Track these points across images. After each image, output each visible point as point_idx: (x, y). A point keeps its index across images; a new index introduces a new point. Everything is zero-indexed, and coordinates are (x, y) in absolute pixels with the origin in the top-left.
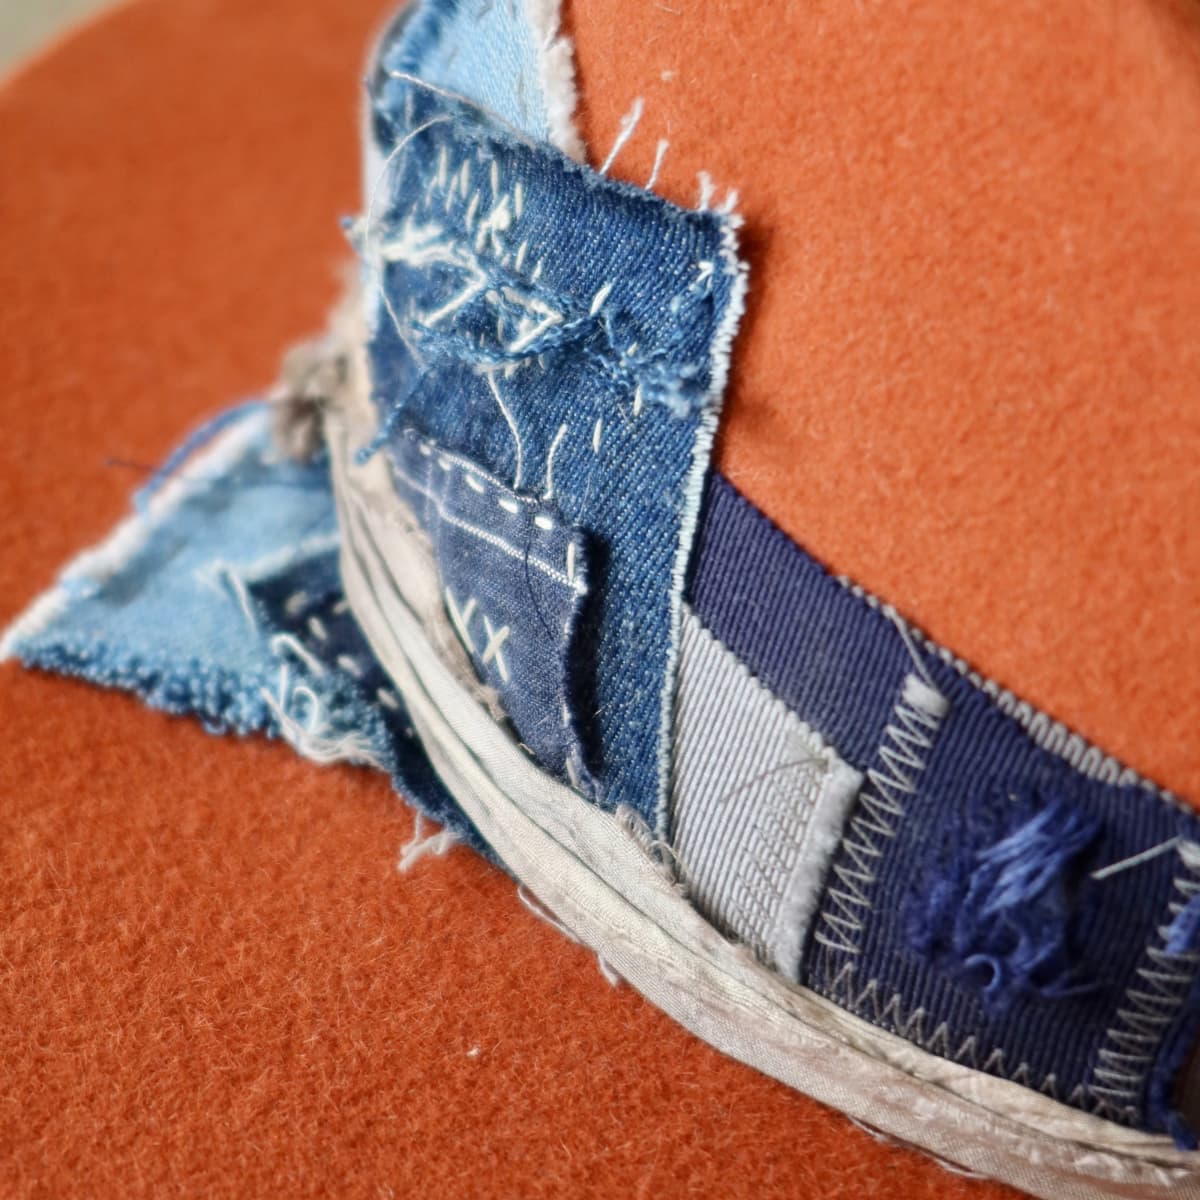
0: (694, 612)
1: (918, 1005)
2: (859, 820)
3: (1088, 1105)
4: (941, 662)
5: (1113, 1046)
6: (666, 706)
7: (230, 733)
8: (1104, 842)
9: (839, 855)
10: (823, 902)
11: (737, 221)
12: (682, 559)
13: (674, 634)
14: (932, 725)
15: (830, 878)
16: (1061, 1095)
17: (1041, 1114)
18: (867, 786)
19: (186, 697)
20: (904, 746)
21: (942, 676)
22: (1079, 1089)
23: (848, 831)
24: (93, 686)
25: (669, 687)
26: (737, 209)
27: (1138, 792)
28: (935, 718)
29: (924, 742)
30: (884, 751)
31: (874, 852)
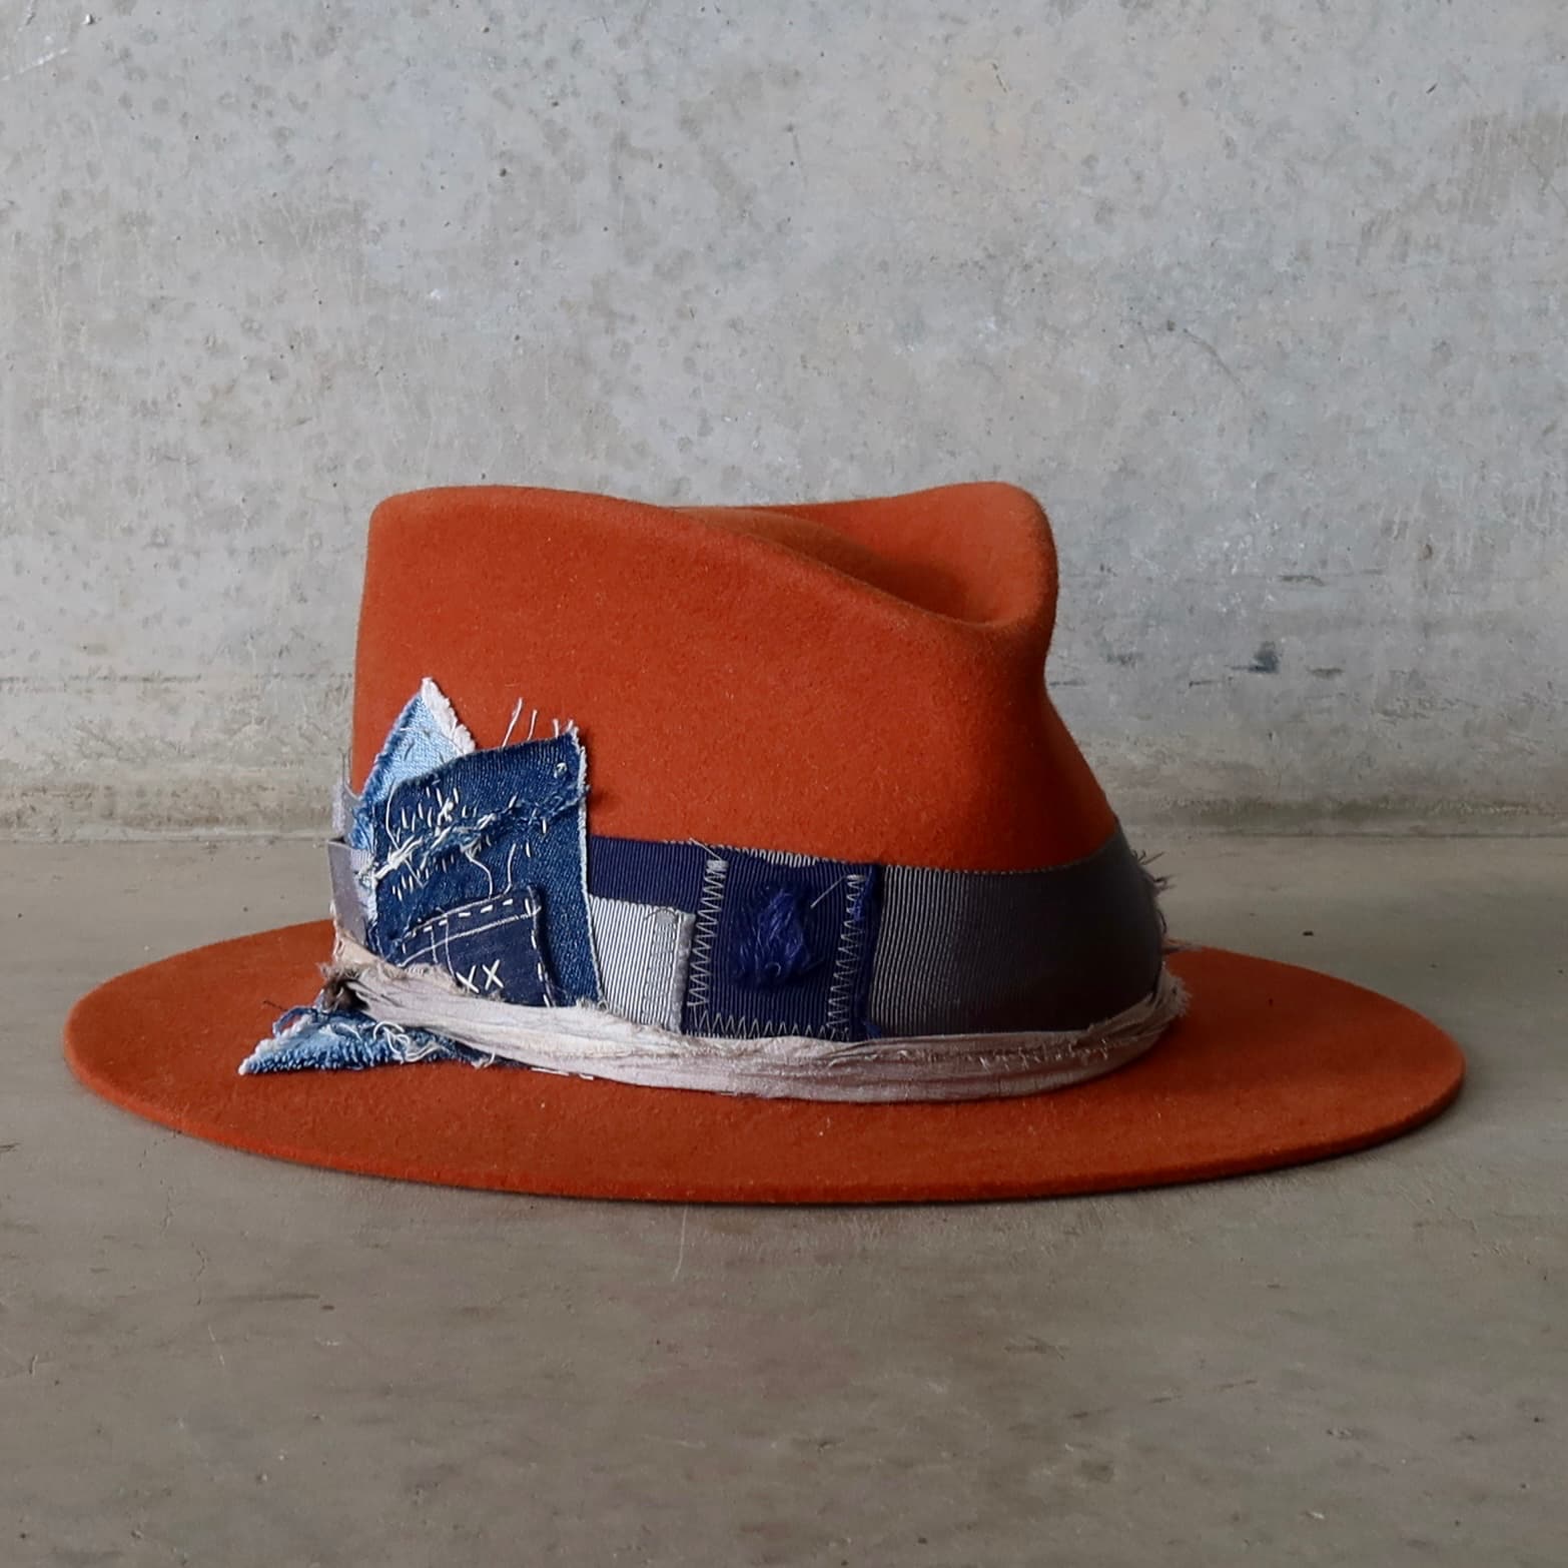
0: (594, 896)
1: (742, 1015)
2: (698, 936)
3: (827, 1036)
4: (720, 849)
5: (834, 995)
6: (591, 940)
7: (366, 1066)
8: (810, 892)
9: (691, 957)
10: (688, 984)
11: (576, 729)
12: (584, 875)
13: (588, 908)
14: (722, 876)
15: (690, 971)
16: (814, 1035)
17: (807, 1046)
18: (699, 919)
19: (341, 1058)
20: (712, 893)
21: (722, 854)
22: (822, 1028)
23: (694, 945)
24: (293, 1071)
25: (591, 931)
26: (574, 725)
27: (819, 864)
28: (724, 873)
29: (721, 886)
30: (704, 900)
31: (708, 947)
